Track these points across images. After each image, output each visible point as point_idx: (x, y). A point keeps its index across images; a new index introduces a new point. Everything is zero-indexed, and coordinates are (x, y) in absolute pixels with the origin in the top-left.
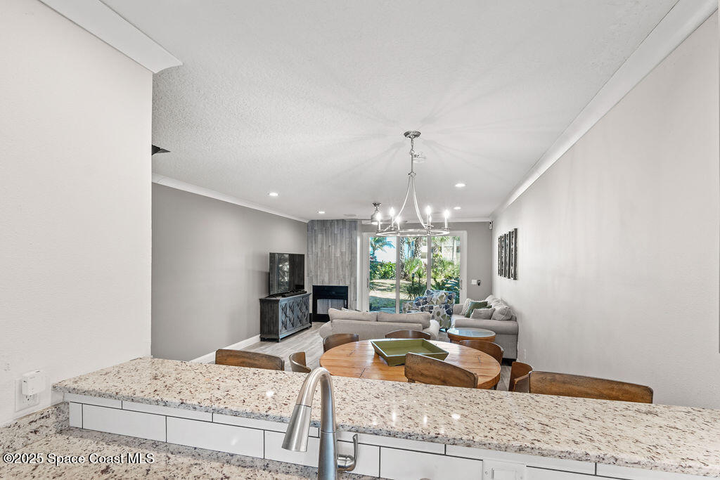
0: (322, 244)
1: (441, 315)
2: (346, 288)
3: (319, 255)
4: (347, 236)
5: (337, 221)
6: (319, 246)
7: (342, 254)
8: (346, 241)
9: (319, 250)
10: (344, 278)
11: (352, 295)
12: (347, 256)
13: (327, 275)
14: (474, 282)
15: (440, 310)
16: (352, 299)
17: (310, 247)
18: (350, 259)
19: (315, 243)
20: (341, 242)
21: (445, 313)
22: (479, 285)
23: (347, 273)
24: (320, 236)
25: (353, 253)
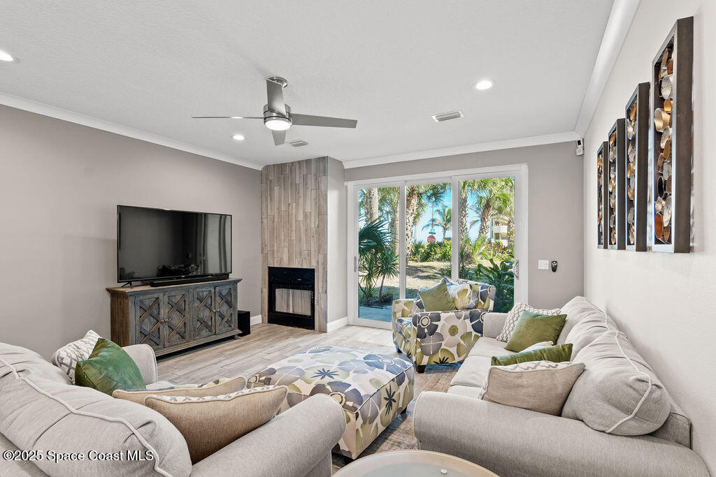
0: (280, 202)
1: (461, 332)
2: (312, 272)
3: (276, 220)
4: (313, 187)
5: (299, 162)
6: (276, 205)
7: (305, 216)
8: (311, 194)
9: (276, 211)
10: (309, 255)
11: (320, 285)
12: (313, 220)
13: (286, 250)
14: (544, 265)
15: (458, 323)
16: (320, 291)
17: (264, 206)
18: (317, 224)
19: (271, 199)
20: (305, 196)
21: (470, 329)
22: (554, 269)
23: (313, 247)
24: (276, 189)
25: (322, 214)
